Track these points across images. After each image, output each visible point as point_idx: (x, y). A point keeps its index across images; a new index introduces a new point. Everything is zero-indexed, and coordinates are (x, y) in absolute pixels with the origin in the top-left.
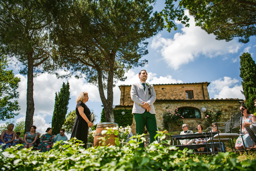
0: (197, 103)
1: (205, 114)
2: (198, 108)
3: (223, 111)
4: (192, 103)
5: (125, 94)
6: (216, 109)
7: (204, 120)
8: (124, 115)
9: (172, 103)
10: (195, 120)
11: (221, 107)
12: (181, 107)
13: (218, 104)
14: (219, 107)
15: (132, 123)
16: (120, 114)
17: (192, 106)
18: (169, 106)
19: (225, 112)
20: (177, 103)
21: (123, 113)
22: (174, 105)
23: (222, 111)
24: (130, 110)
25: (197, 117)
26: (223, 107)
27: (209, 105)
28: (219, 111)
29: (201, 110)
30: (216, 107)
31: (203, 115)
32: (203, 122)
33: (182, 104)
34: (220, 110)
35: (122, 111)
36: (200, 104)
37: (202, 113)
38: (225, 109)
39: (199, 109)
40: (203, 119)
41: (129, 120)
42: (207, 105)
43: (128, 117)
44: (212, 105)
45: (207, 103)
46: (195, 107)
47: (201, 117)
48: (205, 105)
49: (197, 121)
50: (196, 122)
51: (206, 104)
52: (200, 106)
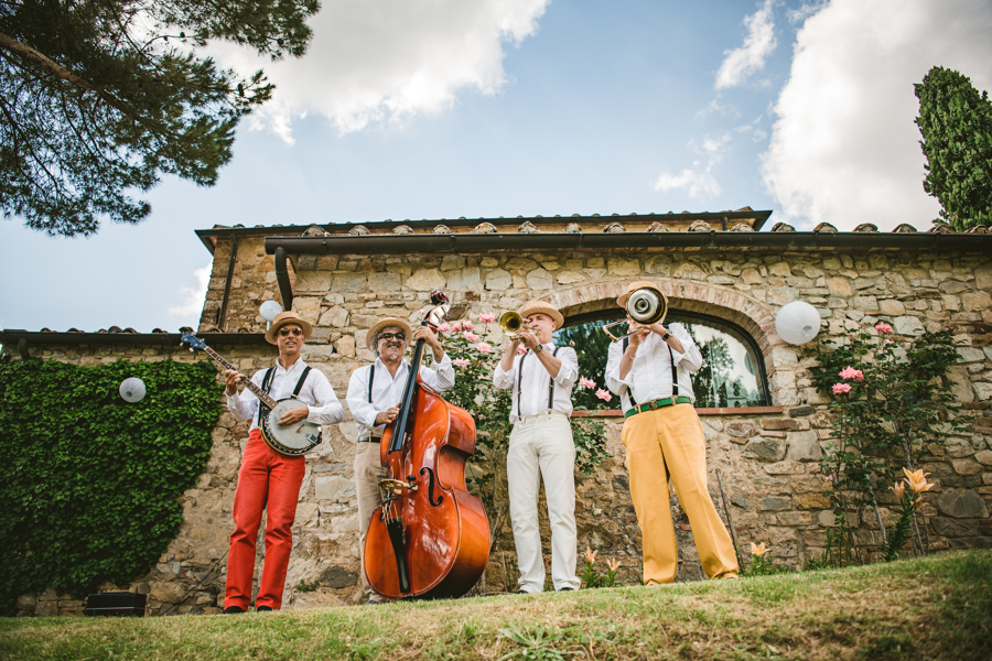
0: (728, 267)
1: (811, 362)
2: (738, 308)
3: (962, 337)
4: (686, 266)
5: (237, 283)
6: (898, 322)
7: (803, 422)
8: (136, 404)
9: (501, 266)
10: (718, 423)
11: (935, 304)
12: (586, 299)
13: (911, 276)
14: (921, 304)
15: (202, 470)
16: (108, 400)
17: (690, 294)
18: (470, 295)
19: (978, 344)
20: (555, 266)
21: (135, 386)
22: (518, 282)
23: (956, 338)
24: (202, 365)
25: (730, 390)
26: (951, 302)
27: (838, 286)
28: (929, 337)
29: (772, 329)
30: (898, 306)
31: (792, 376)
32: (794, 439)
33: (596, 273)
34: (935, 328)
35: (128, 375)
36: (754, 277)
37: (779, 358)
38: (973, 317)
39: (756, 317)
40: (794, 414)
41: (171, 446)
42: (821, 282)
43: (167, 424)
44: (860, 283)
45: (819, 264)
46: (711, 299)
47: (766, 398)
48: (800, 281)
49: (737, 427)
50: (725, 440)
51: (811, 271)
52: (759, 294)
